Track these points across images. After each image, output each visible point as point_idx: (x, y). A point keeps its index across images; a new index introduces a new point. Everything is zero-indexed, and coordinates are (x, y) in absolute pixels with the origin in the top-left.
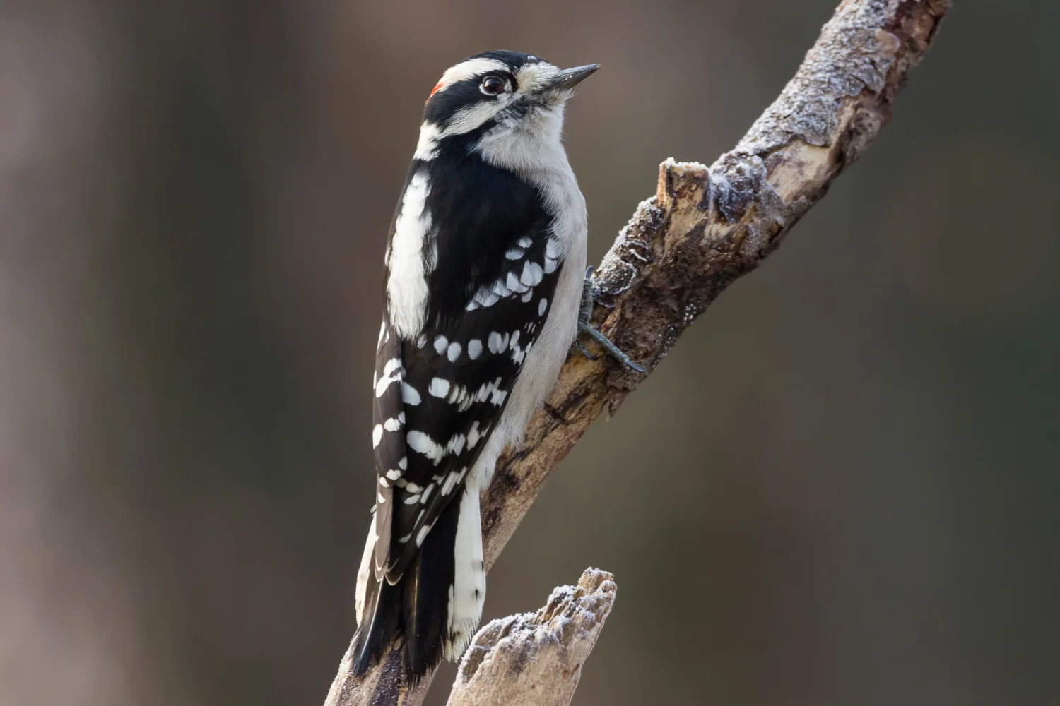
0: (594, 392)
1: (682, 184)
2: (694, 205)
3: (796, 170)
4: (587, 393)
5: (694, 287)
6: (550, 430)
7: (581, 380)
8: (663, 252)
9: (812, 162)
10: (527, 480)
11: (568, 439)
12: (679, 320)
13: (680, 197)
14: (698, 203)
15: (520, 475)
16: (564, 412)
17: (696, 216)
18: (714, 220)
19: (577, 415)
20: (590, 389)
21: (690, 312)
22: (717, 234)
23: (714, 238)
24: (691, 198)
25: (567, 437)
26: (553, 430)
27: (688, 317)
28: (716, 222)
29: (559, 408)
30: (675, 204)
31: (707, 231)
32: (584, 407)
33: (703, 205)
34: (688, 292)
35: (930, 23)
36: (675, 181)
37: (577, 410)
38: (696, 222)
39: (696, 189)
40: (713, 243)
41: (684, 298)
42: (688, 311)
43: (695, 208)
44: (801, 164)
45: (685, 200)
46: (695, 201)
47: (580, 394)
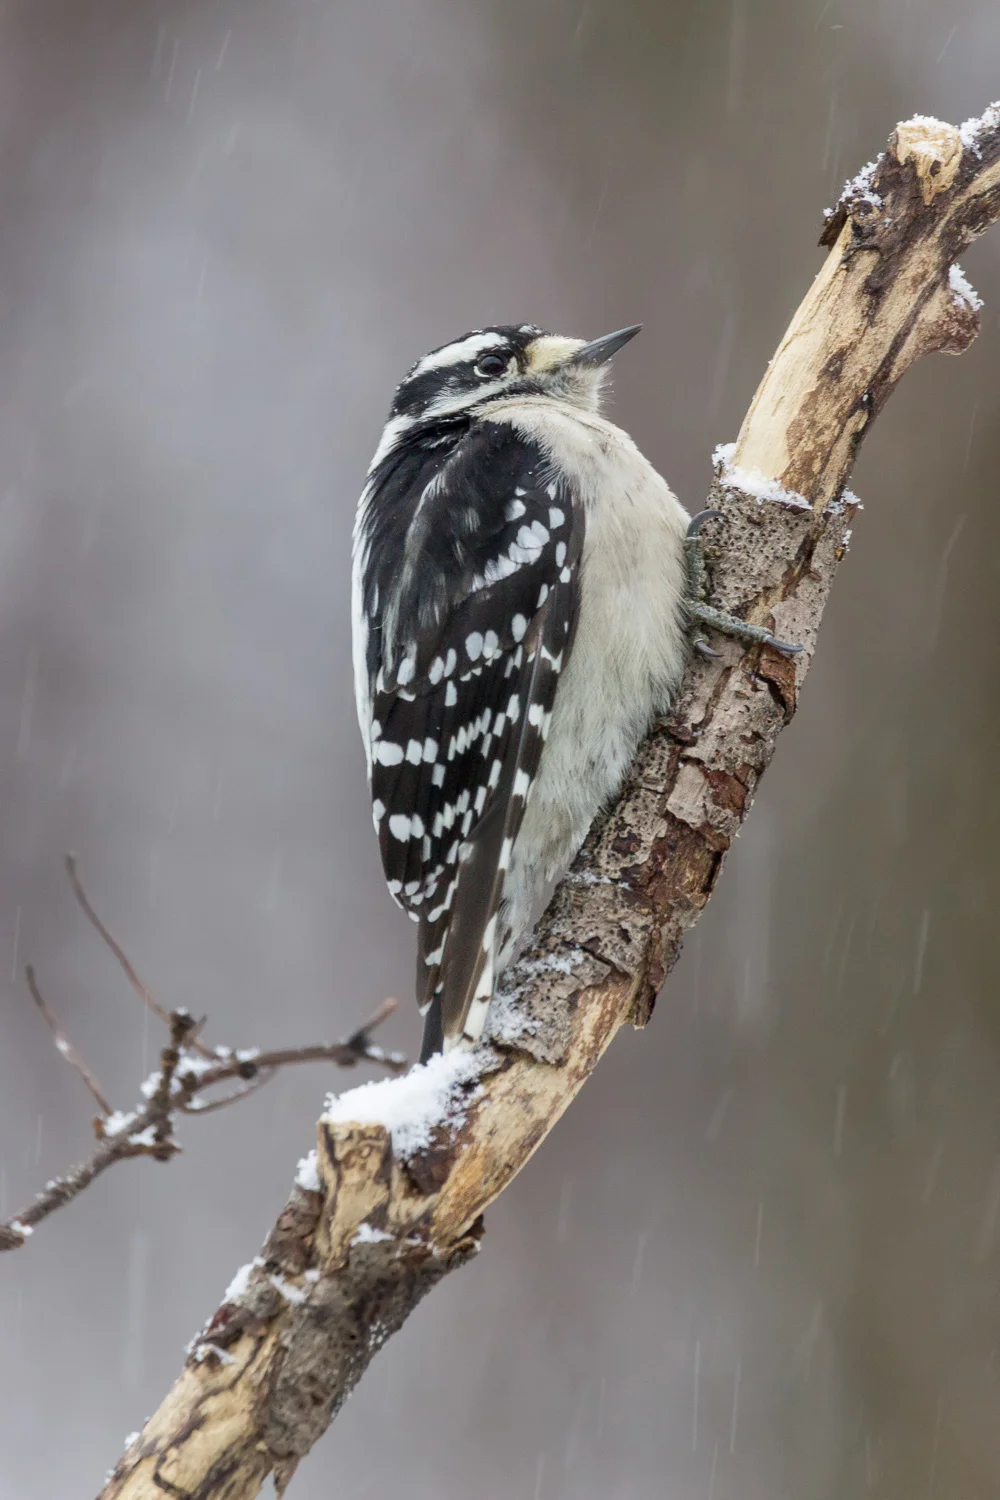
0: (246, 1463)
1: (348, 1147)
2: (369, 1178)
3: (518, 1107)
4: (234, 1466)
5: (380, 1296)
7: (224, 1447)
8: (330, 1249)
9: (544, 1092)
12: (362, 1346)
13: (347, 1168)
14: (373, 1174)
16: (203, 1496)
17: (373, 1193)
18: (402, 1194)
20: (239, 1460)
21: (379, 1332)
22: (408, 1215)
23: (404, 1221)
24: (363, 1167)
27: (375, 1339)
28: (406, 1197)
29: (195, 1492)
30: (340, 1178)
31: (392, 1212)
32: (233, 1485)
33: (383, 1177)
34: (371, 1306)
35: (706, 861)
36: (338, 1148)
37: (223, 1491)
38: (375, 1202)
39: (369, 1154)
40: (402, 1228)
41: (366, 1317)
42: (374, 1333)
43: (370, 1182)
44: (526, 1098)
45: (354, 1170)
46: (370, 1172)
47: (226, 1467)
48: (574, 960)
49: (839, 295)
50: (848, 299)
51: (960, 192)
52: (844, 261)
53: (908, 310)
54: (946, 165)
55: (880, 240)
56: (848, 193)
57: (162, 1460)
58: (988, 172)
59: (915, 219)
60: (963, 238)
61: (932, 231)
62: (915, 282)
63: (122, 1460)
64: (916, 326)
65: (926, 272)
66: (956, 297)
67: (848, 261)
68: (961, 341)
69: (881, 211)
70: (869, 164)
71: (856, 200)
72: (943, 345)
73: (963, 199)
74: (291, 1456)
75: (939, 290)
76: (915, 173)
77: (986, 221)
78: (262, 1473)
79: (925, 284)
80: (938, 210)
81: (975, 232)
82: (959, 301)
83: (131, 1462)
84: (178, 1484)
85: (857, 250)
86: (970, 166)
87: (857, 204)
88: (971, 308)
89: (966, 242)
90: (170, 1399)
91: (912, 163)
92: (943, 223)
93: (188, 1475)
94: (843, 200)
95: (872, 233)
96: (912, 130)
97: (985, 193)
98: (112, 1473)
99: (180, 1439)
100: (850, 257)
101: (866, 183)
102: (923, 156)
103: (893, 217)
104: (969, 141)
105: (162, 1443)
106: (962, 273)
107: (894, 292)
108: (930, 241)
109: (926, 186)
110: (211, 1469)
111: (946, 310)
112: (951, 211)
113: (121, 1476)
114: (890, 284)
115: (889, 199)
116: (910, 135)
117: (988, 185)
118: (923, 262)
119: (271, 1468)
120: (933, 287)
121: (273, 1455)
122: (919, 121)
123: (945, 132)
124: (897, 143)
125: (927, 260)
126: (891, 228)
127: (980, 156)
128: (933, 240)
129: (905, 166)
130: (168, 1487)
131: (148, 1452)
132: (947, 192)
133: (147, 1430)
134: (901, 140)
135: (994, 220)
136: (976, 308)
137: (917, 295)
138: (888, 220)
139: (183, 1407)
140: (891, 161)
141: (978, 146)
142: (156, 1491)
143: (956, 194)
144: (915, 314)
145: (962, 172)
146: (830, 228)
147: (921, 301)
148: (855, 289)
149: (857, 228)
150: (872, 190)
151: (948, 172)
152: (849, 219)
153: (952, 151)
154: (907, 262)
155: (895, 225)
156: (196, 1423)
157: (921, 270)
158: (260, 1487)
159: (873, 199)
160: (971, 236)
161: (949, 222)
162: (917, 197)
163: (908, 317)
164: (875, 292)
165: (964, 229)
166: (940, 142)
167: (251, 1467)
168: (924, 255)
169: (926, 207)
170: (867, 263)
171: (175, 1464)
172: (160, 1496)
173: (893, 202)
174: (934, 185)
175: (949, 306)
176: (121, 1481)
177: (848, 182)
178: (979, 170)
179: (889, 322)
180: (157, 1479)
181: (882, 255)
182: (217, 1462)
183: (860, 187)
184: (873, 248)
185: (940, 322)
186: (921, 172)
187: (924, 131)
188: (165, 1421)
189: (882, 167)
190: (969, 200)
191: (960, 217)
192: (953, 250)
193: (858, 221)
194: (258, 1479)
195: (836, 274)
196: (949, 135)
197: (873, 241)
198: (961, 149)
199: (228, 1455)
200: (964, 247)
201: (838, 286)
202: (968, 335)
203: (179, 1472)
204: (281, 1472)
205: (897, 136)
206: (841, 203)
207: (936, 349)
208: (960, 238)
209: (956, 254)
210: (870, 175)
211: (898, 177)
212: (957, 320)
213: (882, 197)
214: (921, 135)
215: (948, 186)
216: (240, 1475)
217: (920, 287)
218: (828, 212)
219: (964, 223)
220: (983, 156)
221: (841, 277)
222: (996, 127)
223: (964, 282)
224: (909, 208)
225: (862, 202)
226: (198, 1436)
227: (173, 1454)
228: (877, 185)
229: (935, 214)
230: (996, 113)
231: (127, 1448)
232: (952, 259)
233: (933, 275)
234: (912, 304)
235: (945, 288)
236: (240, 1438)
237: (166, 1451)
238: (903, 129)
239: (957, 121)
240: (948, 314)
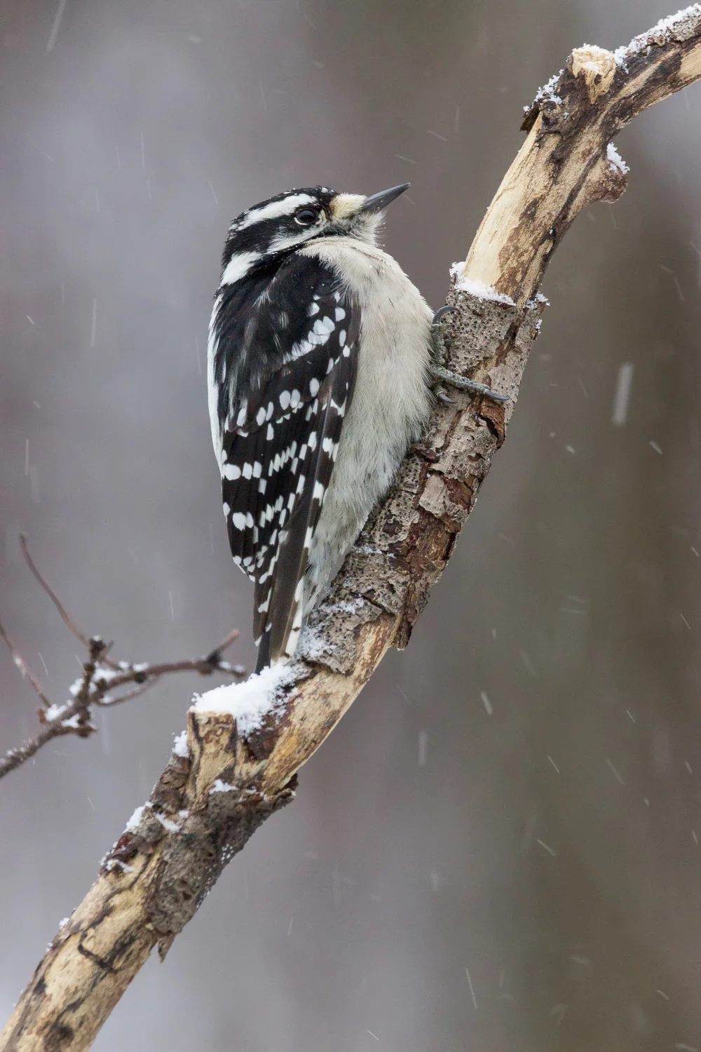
0: (139, 938)
1: (207, 729)
2: (221, 749)
3: (321, 702)
4: (132, 940)
5: (229, 828)
6: (99, 980)
7: (125, 928)
8: (196, 796)
9: (337, 692)
10: (82, 1029)
11: (118, 986)
12: (217, 861)
13: (207, 743)
14: (224, 746)
15: (74, 1026)
16: (111, 961)
17: (224, 759)
18: (243, 760)
19: (125, 962)
20: (135, 936)
21: (228, 852)
22: (247, 774)
23: (245, 778)
24: (218, 742)
25: (118, 983)
26: (102, 979)
27: (225, 856)
28: (246, 762)
29: (105, 958)
30: (202, 749)
31: (237, 771)
32: (131, 953)
33: (231, 748)
34: (222, 833)
35: (446, 538)
36: (201, 729)
37: (124, 957)
38: (225, 765)
39: (222, 734)
40: (244, 783)
41: (219, 841)
42: (224, 852)
43: (222, 752)
44: (326, 696)
45: (212, 744)
46: (222, 745)
47: (126, 942)
48: (357, 604)
49: (534, 164)
50: (540, 166)
51: (614, 95)
52: (536, 141)
53: (581, 172)
54: (605, 78)
55: (561, 127)
56: (540, 96)
57: (84, 936)
58: (633, 82)
59: (584, 113)
60: (616, 125)
61: (595, 121)
62: (584, 154)
63: (58, 936)
64: (584, 184)
65: (592, 148)
66: (611, 165)
67: (540, 141)
68: (614, 194)
69: (561, 108)
70: (554, 76)
71: (545, 100)
72: (602, 197)
73: (617, 99)
74: (170, 934)
75: (600, 160)
76: (585, 82)
77: (631, 115)
78: (150, 945)
79: (591, 156)
80: (599, 108)
81: (625, 122)
82: (613, 168)
83: (64, 937)
84: (94, 952)
85: (545, 133)
86: (621, 77)
87: (546, 103)
88: (621, 172)
89: (618, 128)
90: (89, 896)
91: (582, 76)
92: (602, 116)
93: (102, 946)
94: (536, 100)
95: (556, 122)
96: (582, 54)
97: (631, 96)
98: (51, 945)
99: (95, 923)
100: (541, 138)
101: (552, 89)
102: (589, 71)
103: (570, 112)
104: (620, 62)
105: (84, 925)
106: (616, 149)
107: (570, 162)
108: (594, 128)
109: (592, 91)
110: (117, 942)
111: (605, 174)
112: (608, 107)
113: (57, 947)
114: (568, 156)
115: (567, 100)
116: (581, 57)
117: (633, 90)
118: (590, 142)
119: (156, 941)
120: (596, 158)
121: (157, 933)
122: (587, 48)
123: (603, 56)
124: (572, 63)
125: (592, 140)
126: (568, 119)
127: (627, 72)
128: (596, 127)
129: (578, 77)
130: (87, 954)
131: (74, 931)
132: (605, 96)
133: (73, 917)
134: (575, 61)
135: (636, 114)
136: (625, 172)
137: (585, 164)
138: (566, 114)
139: (98, 901)
140: (568, 75)
141: (626, 65)
142: (80, 957)
143: (612, 96)
144: (584, 176)
145: (616, 82)
146: (527, 120)
147: (589, 167)
148: (544, 159)
149: (546, 120)
150: (556, 94)
151: (607, 82)
152: (541, 113)
153: (608, 68)
154: (579, 142)
155: (571, 117)
156: (107, 912)
157: (588, 147)
158: (149, 955)
159: (557, 100)
160: (621, 125)
161: (607, 115)
162: (586, 99)
163: (580, 178)
164: (558, 161)
165: (617, 120)
166: (601, 62)
167: (143, 941)
168: (590, 137)
169: (591, 105)
170: (552, 142)
171: (93, 939)
172: (83, 959)
173: (569, 102)
174: (597, 91)
175: (607, 171)
176: (56, 951)
177: (540, 88)
178: (627, 81)
179: (567, 182)
180: (81, 949)
181: (562, 137)
182: (121, 937)
183: (548, 91)
184: (556, 132)
185: (601, 182)
186: (588, 81)
187: (590, 54)
188: (86, 910)
189: (562, 78)
190: (620, 101)
191: (614, 112)
192: (609, 134)
193: (547, 114)
194: (148, 948)
195: (532, 150)
196: (607, 58)
197: (557, 127)
198: (615, 67)
199: (128, 933)
200: (616, 132)
201: (533, 158)
202: (619, 190)
203: (95, 944)
204: (163, 944)
205: (573, 58)
206: (535, 102)
207: (598, 199)
208: (614, 125)
209: (611, 136)
210: (554, 84)
211: (574, 85)
212: (612, 180)
213: (562, 99)
214: (588, 57)
215: (607, 91)
216: (136, 946)
217: (587, 158)
218: (526, 109)
219: (617, 116)
220: (629, 72)
221: (534, 152)
222: (638, 52)
223: (617, 155)
224: (580, 106)
225: (549, 102)
226: (108, 920)
227: (91, 932)
228: (559, 90)
229: (598, 110)
230: (638, 43)
231: (61, 928)
232: (609, 140)
233: (596, 150)
234: (583, 169)
235: (604, 159)
236: (136, 921)
237: (87, 930)
238: (576, 53)
239: (612, 48)
240: (607, 177)
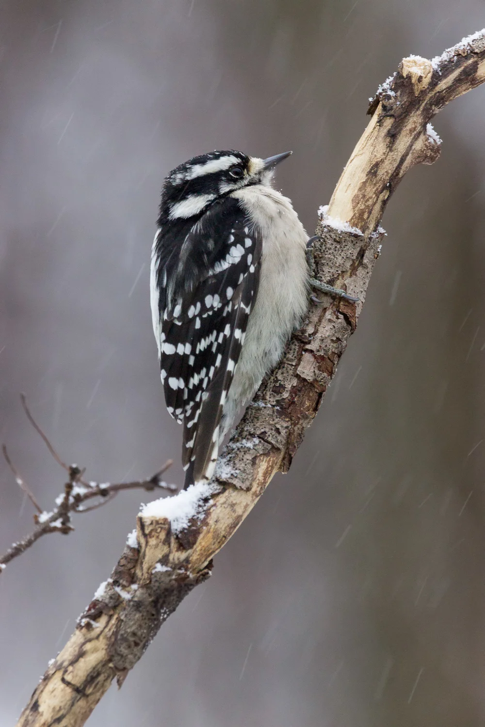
0: (104, 673)
1: (151, 528)
2: (160, 542)
3: (229, 509)
4: (99, 674)
5: (165, 596)
6: (76, 701)
7: (94, 666)
8: (142, 575)
9: (241, 503)
11: (89, 706)
12: (158, 619)
13: (151, 537)
14: (162, 540)
16: (84, 688)
17: (162, 549)
18: (175, 549)
19: (94, 689)
20: (101, 671)
21: (165, 613)
22: (178, 559)
23: (177, 562)
24: (158, 537)
25: (88, 704)
26: (78, 701)
27: (163, 616)
28: (177, 551)
29: (80, 687)
30: (147, 542)
31: (171, 557)
32: (97, 684)
33: (167, 542)
34: (161, 601)
35: (316, 397)
36: (146, 528)
37: (93, 685)
38: (163, 553)
39: (161, 531)
40: (176, 565)
41: (159, 605)
42: (162, 613)
43: (161, 544)
44: (233, 505)
45: (154, 539)
47: (95, 675)
48: (254, 442)
49: (376, 138)
50: (380, 139)
52: (378, 122)
53: (408, 144)
54: (425, 78)
55: (395, 112)
56: (380, 91)
57: (66, 671)
58: (445, 81)
59: (411, 103)
60: (433, 111)
61: (418, 108)
62: (411, 131)
63: (47, 671)
64: (411, 152)
65: (416, 127)
66: (430, 138)
67: (380, 122)
68: (432, 159)
69: (395, 99)
70: (390, 77)
71: (384, 94)
72: (424, 160)
73: (433, 93)
74: (124, 670)
75: (422, 134)
76: (411, 81)
77: (443, 103)
78: (111, 677)
79: (415, 132)
80: (421, 99)
81: (438, 109)
82: (431, 140)
83: (51, 672)
84: (73, 682)
85: (384, 116)
86: (436, 78)
87: (384, 96)
88: (436, 143)
89: (434, 113)
90: (69, 644)
91: (409, 77)
92: (423, 105)
93: (78, 678)
94: (377, 94)
95: (391, 109)
96: (409, 62)
97: (443, 91)
98: (43, 677)
99: (73, 662)
100: (381, 120)
101: (388, 86)
102: (414, 74)
103: (401, 102)
104: (436, 67)
105: (66, 664)
106: (433, 127)
107: (401, 136)
108: (418, 113)
109: (416, 87)
110: (88, 675)
111: (425, 144)
112: (427, 98)
113: (47, 679)
114: (399, 132)
115: (399, 93)
116: (408, 64)
117: (444, 87)
118: (415, 122)
119: (116, 675)
120: (419, 134)
121: (116, 669)
122: (412, 57)
123: (424, 63)
124: (403, 67)
125: (417, 121)
126: (400, 107)
127: (440, 74)
128: (419, 112)
129: (406, 78)
130: (68, 684)
131: (59, 668)
132: (426, 90)
133: (58, 658)
134: (404, 67)
135: (447, 103)
136: (439, 143)
137: (412, 138)
138: (398, 103)
139: (76, 647)
140: (400, 76)
141: (440, 69)
142: (63, 686)
143: (430, 91)
144: (411, 146)
145: (432, 81)
146: (372, 107)
147: (414, 140)
148: (383, 134)
149: (384, 107)
150: (391, 89)
151: (426, 81)
152: (381, 102)
153: (427, 72)
154: (407, 122)
155: (402, 105)
156: (81, 654)
157: (413, 126)
158: (110, 684)
159: (392, 93)
160: (437, 110)
161: (426, 104)
162: (412, 92)
163: (408, 148)
164: (393, 136)
165: (433, 107)
166: (422, 67)
167: (106, 675)
168: (415, 119)
169: (416, 97)
170: (389, 123)
171: (71, 673)
172: (64, 688)
173: (401, 95)
174: (420, 87)
175: (426, 142)
176: (46, 681)
177: (380, 85)
178: (440, 80)
179: (399, 150)
180: (63, 680)
181: (396, 119)
182: (91, 672)
183: (386, 88)
184: (391, 116)
185: (423, 150)
186: (414, 80)
187: (414, 62)
188: (67, 653)
189: (396, 78)
190: (435, 94)
191: (431, 102)
192: (428, 117)
193: (385, 104)
194: (109, 680)
195: (375, 128)
196: (426, 64)
197: (392, 112)
198: (432, 70)
199: (96, 669)
200: (433, 115)
201: (376, 133)
202: (435, 156)
203: (73, 677)
204: (120, 677)
205: (403, 65)
206: (377, 95)
207: (420, 162)
208: (431, 111)
209: (430, 118)
210: (390, 82)
211: (404, 83)
212: (430, 149)
213: (396, 93)
214: (414, 64)
215: (426, 87)
216: (101, 678)
217: (413, 133)
218: (371, 99)
219: (433, 104)
220: (442, 74)
221: (377, 129)
222: (448, 60)
223: (434, 131)
224: (408, 98)
225: (387, 95)
226: (82, 660)
227: (70, 668)
228: (393, 87)
229: (420, 100)
230: (448, 54)
231: (49, 666)
232: (428, 121)
233: (419, 128)
234: (410, 141)
235: (425, 134)
236: (101, 661)
237: (67, 667)
238: (405, 61)
239: (430, 57)
240: (426, 146)
